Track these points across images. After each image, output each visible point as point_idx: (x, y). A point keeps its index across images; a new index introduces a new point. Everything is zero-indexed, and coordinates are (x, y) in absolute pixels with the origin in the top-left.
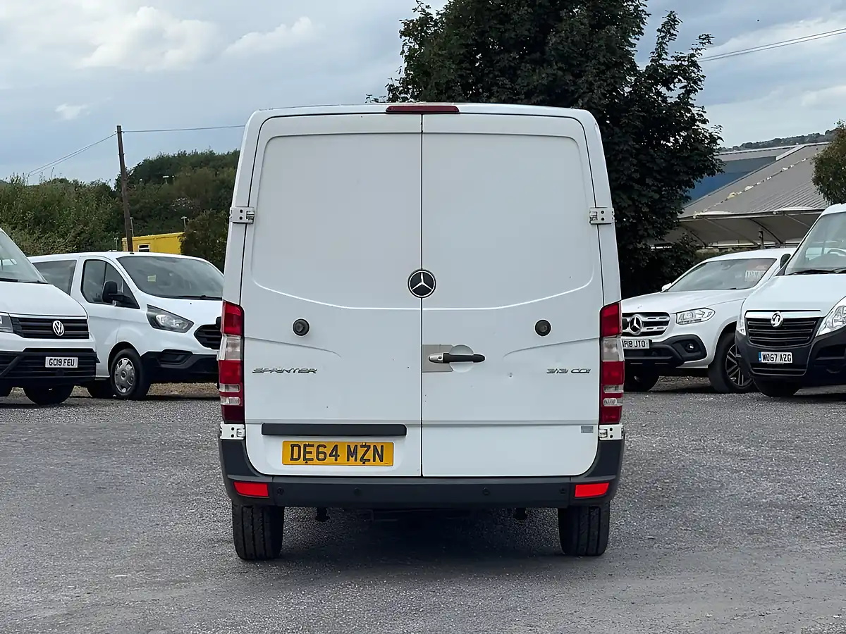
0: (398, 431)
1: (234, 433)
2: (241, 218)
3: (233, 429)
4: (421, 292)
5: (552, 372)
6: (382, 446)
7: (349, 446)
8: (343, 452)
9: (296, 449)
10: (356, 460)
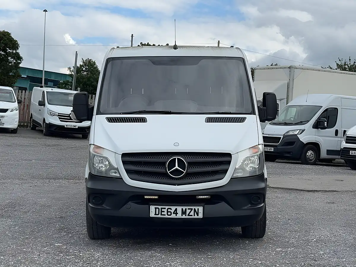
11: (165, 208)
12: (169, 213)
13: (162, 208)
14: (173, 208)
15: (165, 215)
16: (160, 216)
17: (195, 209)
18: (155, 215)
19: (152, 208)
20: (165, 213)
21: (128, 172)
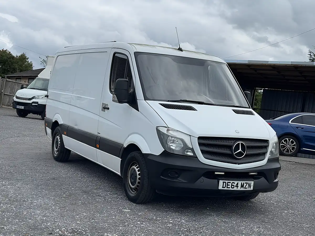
11: (230, 183)
12: (233, 187)
13: (228, 183)
14: (236, 182)
15: (230, 188)
16: (226, 188)
17: (249, 183)
18: (222, 188)
19: (221, 182)
20: (230, 186)
21: (203, 152)
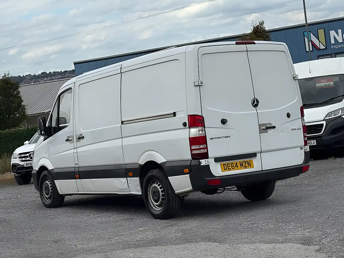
0: (254, 155)
1: (206, 162)
2: (199, 84)
3: (206, 161)
4: (256, 106)
5: (292, 130)
6: (250, 161)
7: (240, 163)
8: (239, 165)
9: (225, 166)
10: (243, 167)
